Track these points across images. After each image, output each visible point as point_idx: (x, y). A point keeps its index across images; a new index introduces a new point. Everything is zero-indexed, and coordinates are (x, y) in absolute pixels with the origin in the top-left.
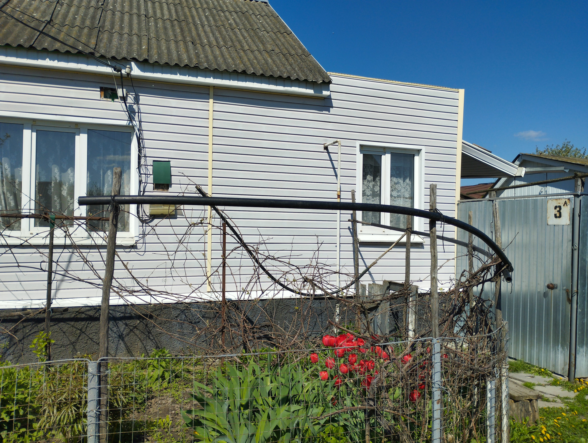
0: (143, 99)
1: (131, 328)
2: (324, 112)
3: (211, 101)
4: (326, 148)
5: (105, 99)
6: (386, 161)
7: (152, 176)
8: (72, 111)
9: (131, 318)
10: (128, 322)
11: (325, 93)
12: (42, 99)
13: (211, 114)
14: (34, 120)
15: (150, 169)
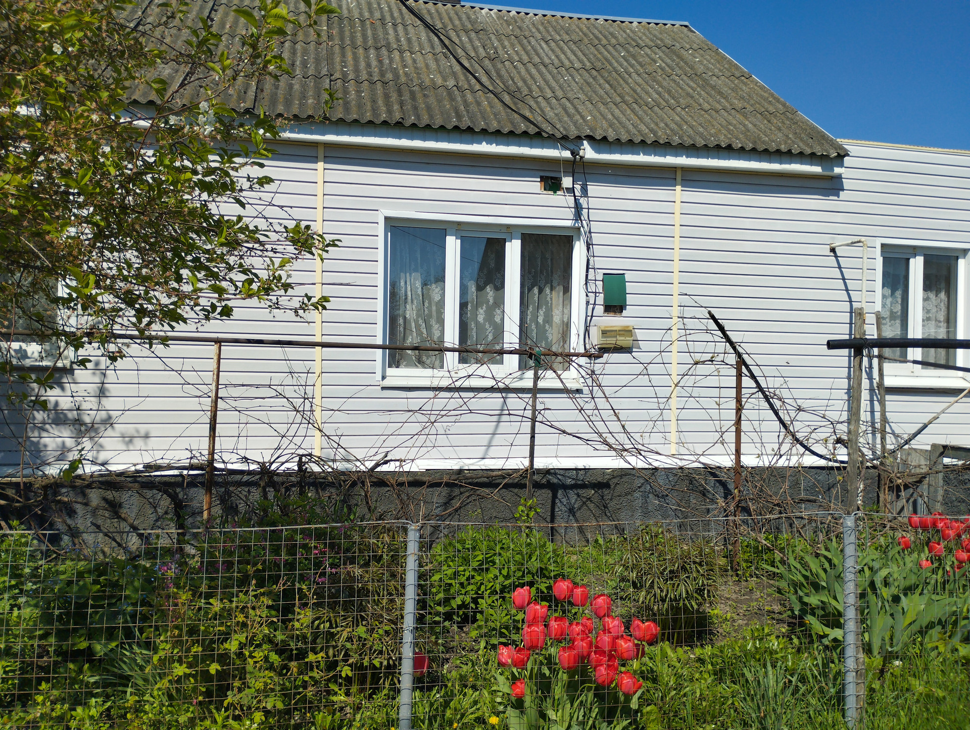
0: (593, 189)
1: (584, 500)
2: (831, 198)
3: (678, 188)
4: (833, 250)
5: (545, 192)
6: (917, 266)
7: (602, 295)
8: (507, 210)
9: (584, 486)
10: (580, 491)
11: (837, 170)
12: (472, 196)
13: (677, 208)
14: (459, 223)
15: (600, 284)
